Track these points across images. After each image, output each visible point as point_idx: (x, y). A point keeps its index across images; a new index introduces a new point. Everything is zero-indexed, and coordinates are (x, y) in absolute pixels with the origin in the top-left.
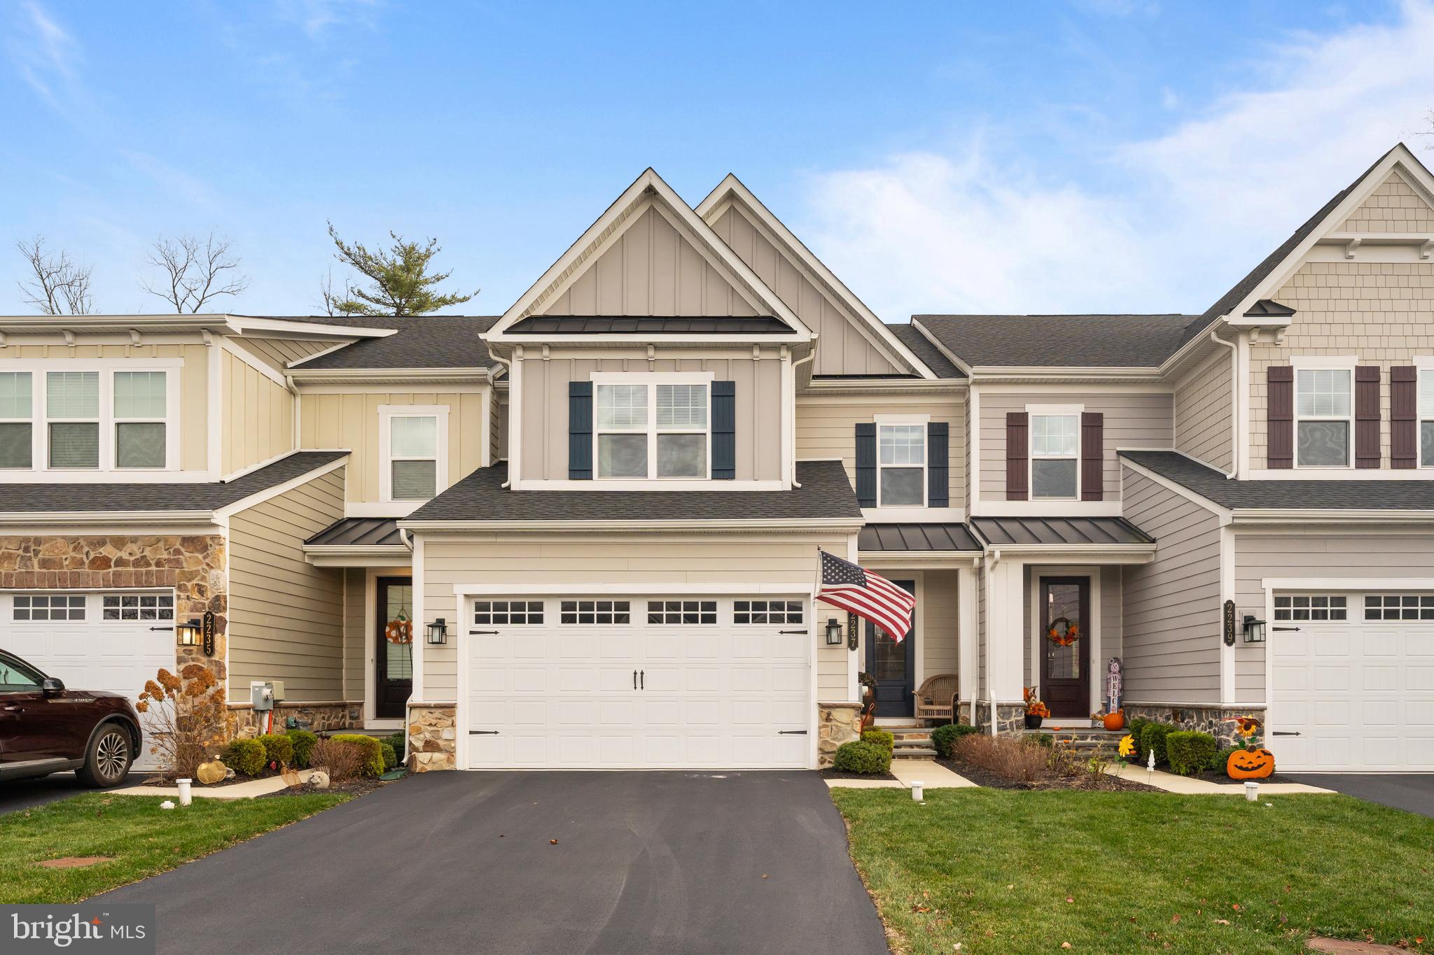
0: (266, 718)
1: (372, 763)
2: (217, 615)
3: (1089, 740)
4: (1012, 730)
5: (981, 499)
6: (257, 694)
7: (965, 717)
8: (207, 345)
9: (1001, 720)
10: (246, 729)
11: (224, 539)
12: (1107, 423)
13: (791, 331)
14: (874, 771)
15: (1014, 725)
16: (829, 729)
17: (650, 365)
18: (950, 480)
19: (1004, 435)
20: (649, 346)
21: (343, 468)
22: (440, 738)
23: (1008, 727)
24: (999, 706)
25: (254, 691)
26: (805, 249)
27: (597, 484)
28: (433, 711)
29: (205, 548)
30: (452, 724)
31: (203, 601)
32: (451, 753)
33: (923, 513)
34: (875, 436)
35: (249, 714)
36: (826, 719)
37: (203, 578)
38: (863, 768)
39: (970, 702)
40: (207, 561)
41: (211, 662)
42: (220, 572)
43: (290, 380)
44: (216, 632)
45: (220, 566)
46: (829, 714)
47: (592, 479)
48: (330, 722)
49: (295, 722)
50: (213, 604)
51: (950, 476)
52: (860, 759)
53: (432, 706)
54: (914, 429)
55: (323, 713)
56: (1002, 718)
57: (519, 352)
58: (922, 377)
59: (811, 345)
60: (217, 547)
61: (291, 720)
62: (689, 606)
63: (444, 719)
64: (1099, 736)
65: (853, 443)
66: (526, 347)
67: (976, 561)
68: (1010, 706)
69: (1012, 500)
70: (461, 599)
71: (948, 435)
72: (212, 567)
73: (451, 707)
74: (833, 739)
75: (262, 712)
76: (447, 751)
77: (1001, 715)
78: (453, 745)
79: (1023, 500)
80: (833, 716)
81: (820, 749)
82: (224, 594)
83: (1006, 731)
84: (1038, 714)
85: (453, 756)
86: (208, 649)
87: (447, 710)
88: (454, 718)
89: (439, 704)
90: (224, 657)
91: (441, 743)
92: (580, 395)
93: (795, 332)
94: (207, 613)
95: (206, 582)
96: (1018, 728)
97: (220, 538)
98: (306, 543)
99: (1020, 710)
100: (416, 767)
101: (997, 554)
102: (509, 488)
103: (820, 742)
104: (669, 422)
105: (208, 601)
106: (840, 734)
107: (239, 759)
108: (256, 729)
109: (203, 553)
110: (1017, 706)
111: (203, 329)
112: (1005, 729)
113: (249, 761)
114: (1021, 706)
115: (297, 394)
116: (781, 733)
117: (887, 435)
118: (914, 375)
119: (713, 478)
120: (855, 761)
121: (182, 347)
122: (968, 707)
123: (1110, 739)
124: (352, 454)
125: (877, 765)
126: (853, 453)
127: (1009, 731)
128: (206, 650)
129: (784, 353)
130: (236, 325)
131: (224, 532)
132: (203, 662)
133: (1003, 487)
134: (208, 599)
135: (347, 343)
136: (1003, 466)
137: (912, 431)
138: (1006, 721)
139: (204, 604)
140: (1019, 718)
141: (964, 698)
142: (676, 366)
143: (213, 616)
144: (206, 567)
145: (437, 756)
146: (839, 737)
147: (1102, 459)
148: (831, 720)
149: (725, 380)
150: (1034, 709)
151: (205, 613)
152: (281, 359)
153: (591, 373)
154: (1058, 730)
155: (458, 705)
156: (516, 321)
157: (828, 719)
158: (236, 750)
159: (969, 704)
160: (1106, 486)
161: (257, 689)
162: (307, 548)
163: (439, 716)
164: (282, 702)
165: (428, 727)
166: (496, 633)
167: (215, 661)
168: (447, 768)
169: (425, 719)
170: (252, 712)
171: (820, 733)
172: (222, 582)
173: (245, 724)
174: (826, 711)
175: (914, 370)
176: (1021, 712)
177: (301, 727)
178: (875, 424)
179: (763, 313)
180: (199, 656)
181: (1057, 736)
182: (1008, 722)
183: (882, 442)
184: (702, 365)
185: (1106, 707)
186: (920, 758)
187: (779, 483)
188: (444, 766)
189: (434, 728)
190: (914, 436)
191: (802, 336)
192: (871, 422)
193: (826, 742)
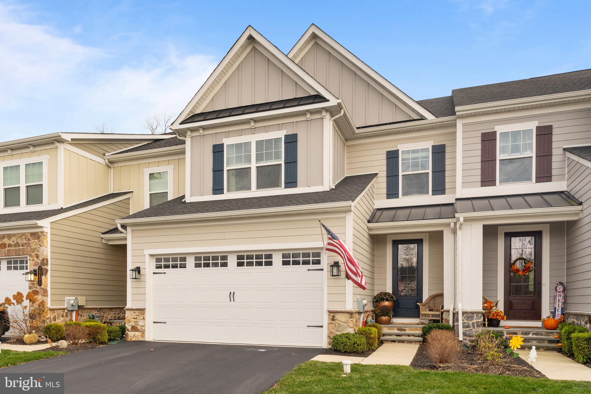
0: (74, 314)
1: (99, 336)
2: (43, 267)
3: (530, 336)
4: (474, 327)
5: (463, 187)
6: (68, 303)
7: (446, 319)
8: (57, 147)
9: (466, 321)
10: (62, 319)
11: (47, 233)
12: (555, 131)
13: (326, 100)
14: (351, 350)
15: (475, 324)
16: (334, 325)
17: (253, 131)
18: (446, 178)
19: (479, 146)
20: (250, 121)
21: (129, 199)
22: (138, 325)
23: (471, 325)
24: (464, 313)
25: (67, 301)
26: (354, 57)
27: (227, 196)
28: (135, 311)
29: (39, 238)
30: (143, 318)
31: (38, 261)
32: (143, 332)
33: (429, 199)
34: (398, 157)
35: (64, 312)
36: (332, 319)
37: (38, 251)
38: (344, 349)
39: (449, 310)
40: (40, 243)
41: (41, 288)
42: (44, 248)
43: (107, 161)
44: (43, 275)
45: (44, 245)
46: (334, 317)
47: (224, 194)
48: (120, 315)
49: (92, 315)
50: (42, 263)
51: (446, 176)
52: (342, 343)
53: (134, 309)
54: (423, 150)
55: (115, 311)
56: (467, 320)
57: (189, 133)
58: (426, 119)
59: (339, 107)
60: (43, 237)
61: (91, 314)
62: (258, 257)
63: (140, 316)
64: (538, 333)
65: (385, 162)
66: (192, 130)
67: (452, 225)
68: (473, 313)
69: (485, 186)
70: (147, 257)
71: (445, 152)
72: (41, 246)
73: (144, 310)
74: (336, 331)
75: (72, 311)
76: (142, 332)
77: (466, 318)
78: (144, 328)
79: (492, 185)
80: (336, 318)
81: (329, 336)
82: (46, 258)
83: (470, 328)
84: (496, 318)
85: (144, 334)
86: (40, 283)
87: (141, 311)
88: (144, 315)
89: (137, 308)
90: (47, 286)
91: (139, 327)
92: (218, 150)
93: (328, 101)
94: (40, 266)
95: (39, 252)
96: (478, 326)
97: (44, 232)
98: (103, 234)
99: (480, 315)
100: (128, 338)
101: (462, 219)
102: (185, 201)
103: (328, 333)
104: (262, 160)
105: (40, 261)
106: (341, 328)
107: (49, 332)
108: (69, 318)
109: (38, 240)
110: (478, 313)
111: (54, 140)
112: (469, 327)
113: (54, 333)
114: (481, 313)
115: (111, 167)
116: (309, 326)
117: (406, 156)
118: (422, 118)
119: (285, 188)
120: (340, 344)
121: (48, 150)
122: (448, 313)
123: (547, 335)
124: (133, 192)
125: (354, 348)
126: (384, 168)
127: (471, 328)
128: (39, 283)
129: (324, 113)
130: (68, 137)
131: (47, 230)
132: (38, 288)
133: (479, 178)
134: (40, 260)
135: (146, 143)
136: (479, 166)
137: (421, 152)
138: (469, 322)
139: (38, 263)
140: (479, 320)
141: (446, 308)
142: (267, 129)
143: (41, 268)
144: (39, 246)
145: (137, 333)
146: (340, 330)
147: (552, 155)
148: (335, 320)
149: (292, 133)
150: (493, 315)
151: (38, 267)
152: (103, 152)
153: (223, 139)
154: (508, 328)
155: (146, 309)
156: (186, 117)
157: (333, 319)
158: (48, 328)
159: (449, 311)
160: (554, 172)
161: (68, 301)
162: (103, 236)
163: (138, 314)
164: (85, 307)
165: (133, 320)
166: (165, 273)
167: (43, 288)
168: (141, 340)
169: (131, 315)
170: (66, 311)
171: (328, 327)
172: (45, 253)
173: (61, 316)
174: (333, 314)
175: (422, 116)
176: (480, 317)
177: (96, 318)
178: (398, 150)
179: (313, 93)
180: (37, 286)
181: (506, 332)
182: (471, 322)
183: (403, 160)
184: (280, 127)
185: (553, 314)
186: (412, 342)
187: (322, 187)
188: (140, 338)
189: (136, 320)
190: (424, 154)
191: (333, 102)
192: (396, 149)
193: (331, 333)
